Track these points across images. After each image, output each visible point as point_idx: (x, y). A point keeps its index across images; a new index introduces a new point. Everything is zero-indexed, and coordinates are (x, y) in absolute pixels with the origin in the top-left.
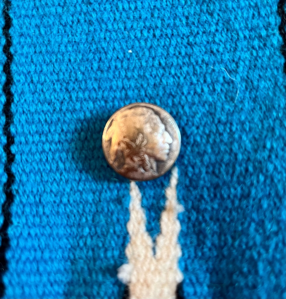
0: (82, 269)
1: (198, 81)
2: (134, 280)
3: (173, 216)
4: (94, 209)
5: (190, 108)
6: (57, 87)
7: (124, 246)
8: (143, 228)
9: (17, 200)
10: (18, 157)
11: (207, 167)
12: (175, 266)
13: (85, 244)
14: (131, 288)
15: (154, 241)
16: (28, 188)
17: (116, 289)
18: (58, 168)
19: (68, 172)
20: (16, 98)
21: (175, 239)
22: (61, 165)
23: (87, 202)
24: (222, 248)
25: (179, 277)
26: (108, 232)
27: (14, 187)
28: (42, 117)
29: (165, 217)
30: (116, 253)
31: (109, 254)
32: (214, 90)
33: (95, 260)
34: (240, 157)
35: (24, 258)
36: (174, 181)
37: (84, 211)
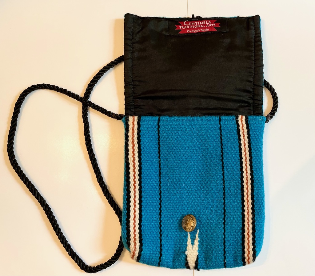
0: (177, 252)
1: (205, 209)
2: (188, 254)
3: (197, 241)
4: (179, 239)
5: (203, 216)
6: (172, 209)
7: (186, 247)
8: (190, 243)
9: (163, 236)
10: (162, 226)
11: (205, 230)
12: (197, 251)
13: (178, 246)
14: (188, 256)
15: (193, 246)
16: (165, 233)
17: (185, 256)
18: (171, 228)
19: (174, 229)
20: (162, 211)
21: (197, 246)
22: (172, 228)
23: (178, 237)
24: (207, 248)
25: (198, 254)
26: (183, 244)
27: (162, 233)
28: (168, 216)
29: (195, 241)
30: (185, 249)
31: (183, 249)
32: (208, 212)
33: (180, 250)
34: (212, 228)
35: (165, 249)
36: (198, 233)
37: (177, 239)
